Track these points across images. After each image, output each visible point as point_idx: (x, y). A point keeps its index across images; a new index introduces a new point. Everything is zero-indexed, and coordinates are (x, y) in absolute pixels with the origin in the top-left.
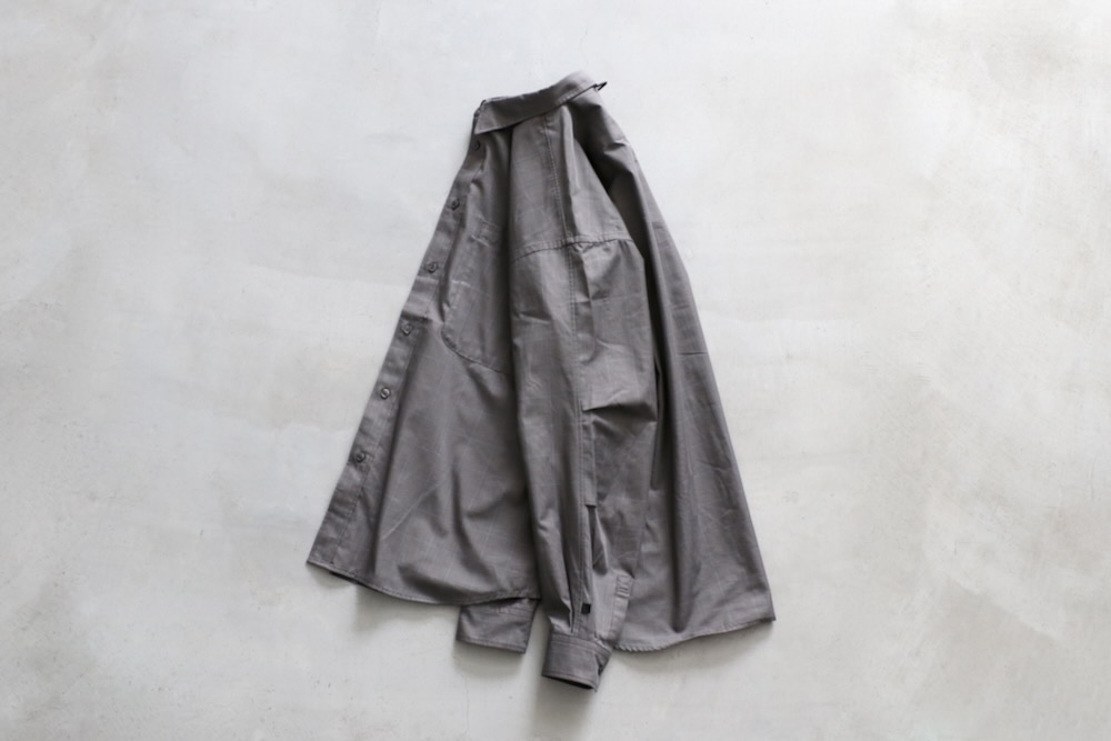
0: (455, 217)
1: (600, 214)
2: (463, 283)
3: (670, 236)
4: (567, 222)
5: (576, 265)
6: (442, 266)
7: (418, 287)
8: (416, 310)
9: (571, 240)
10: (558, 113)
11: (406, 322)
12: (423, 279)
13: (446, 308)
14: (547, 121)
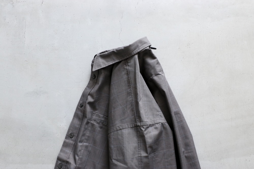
0: (81, 111)
1: (152, 109)
2: (85, 144)
3: (183, 117)
4: (137, 115)
5: (141, 136)
6: (76, 135)
7: (65, 145)
8: (64, 157)
9: (139, 124)
10: (133, 58)
11: (59, 162)
12: (67, 141)
13: (77, 158)
14: (128, 63)
